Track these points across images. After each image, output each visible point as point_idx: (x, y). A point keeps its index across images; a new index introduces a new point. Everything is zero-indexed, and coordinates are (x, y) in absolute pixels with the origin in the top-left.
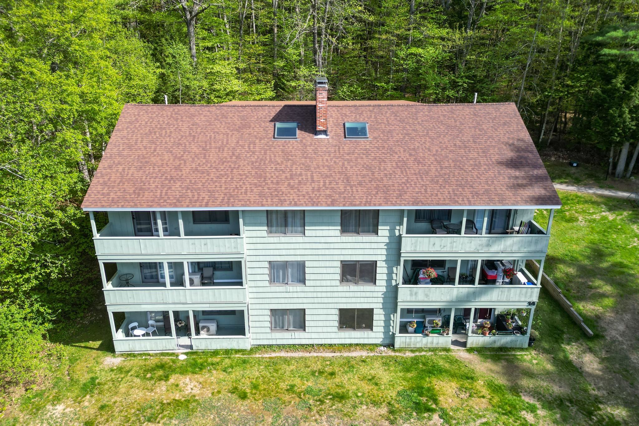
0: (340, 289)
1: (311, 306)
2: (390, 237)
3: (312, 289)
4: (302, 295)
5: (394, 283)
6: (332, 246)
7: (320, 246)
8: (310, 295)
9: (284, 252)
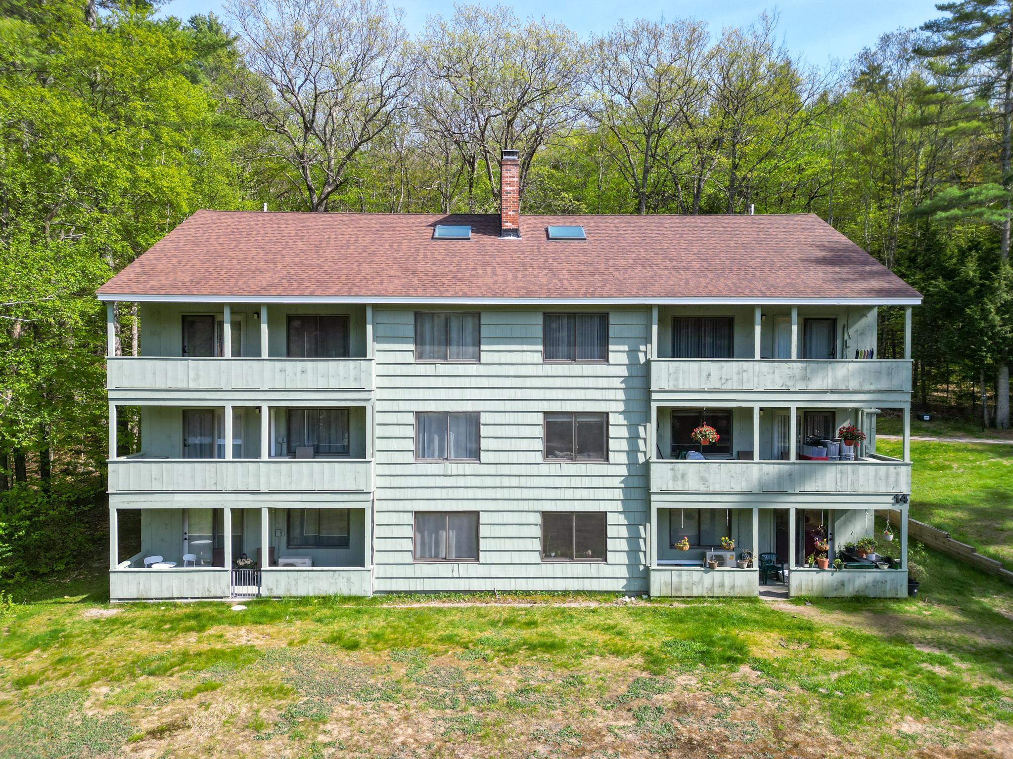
0: (545, 469)
1: (489, 506)
2: (629, 365)
3: (492, 470)
4: (475, 481)
5: (641, 459)
6: (528, 382)
7: (507, 382)
8: (488, 481)
9: (443, 394)
